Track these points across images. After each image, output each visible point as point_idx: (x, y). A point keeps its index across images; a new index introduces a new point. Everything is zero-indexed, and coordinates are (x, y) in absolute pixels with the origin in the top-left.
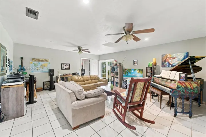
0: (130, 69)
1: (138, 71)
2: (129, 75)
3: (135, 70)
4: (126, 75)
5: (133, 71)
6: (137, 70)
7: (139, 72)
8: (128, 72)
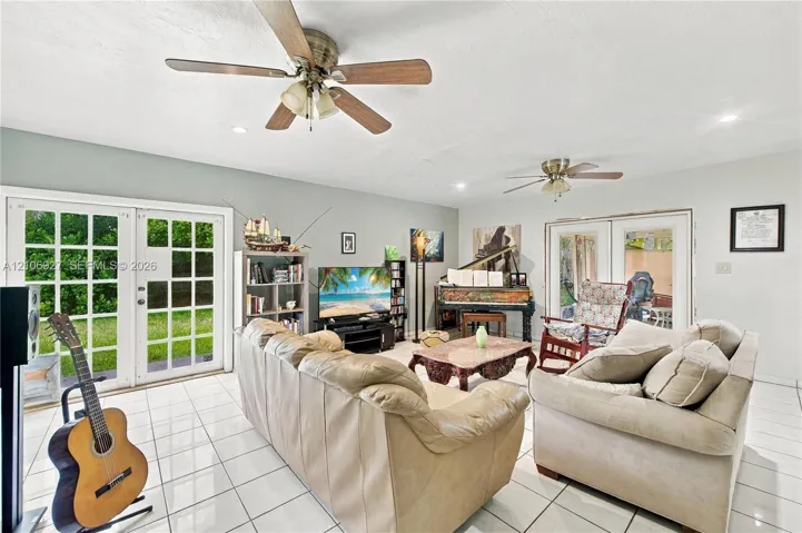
0: (344, 268)
1: (373, 278)
2: (342, 291)
3: (362, 271)
4: (332, 291)
5: (354, 278)
6: (369, 272)
7: (378, 279)
8: (336, 280)
